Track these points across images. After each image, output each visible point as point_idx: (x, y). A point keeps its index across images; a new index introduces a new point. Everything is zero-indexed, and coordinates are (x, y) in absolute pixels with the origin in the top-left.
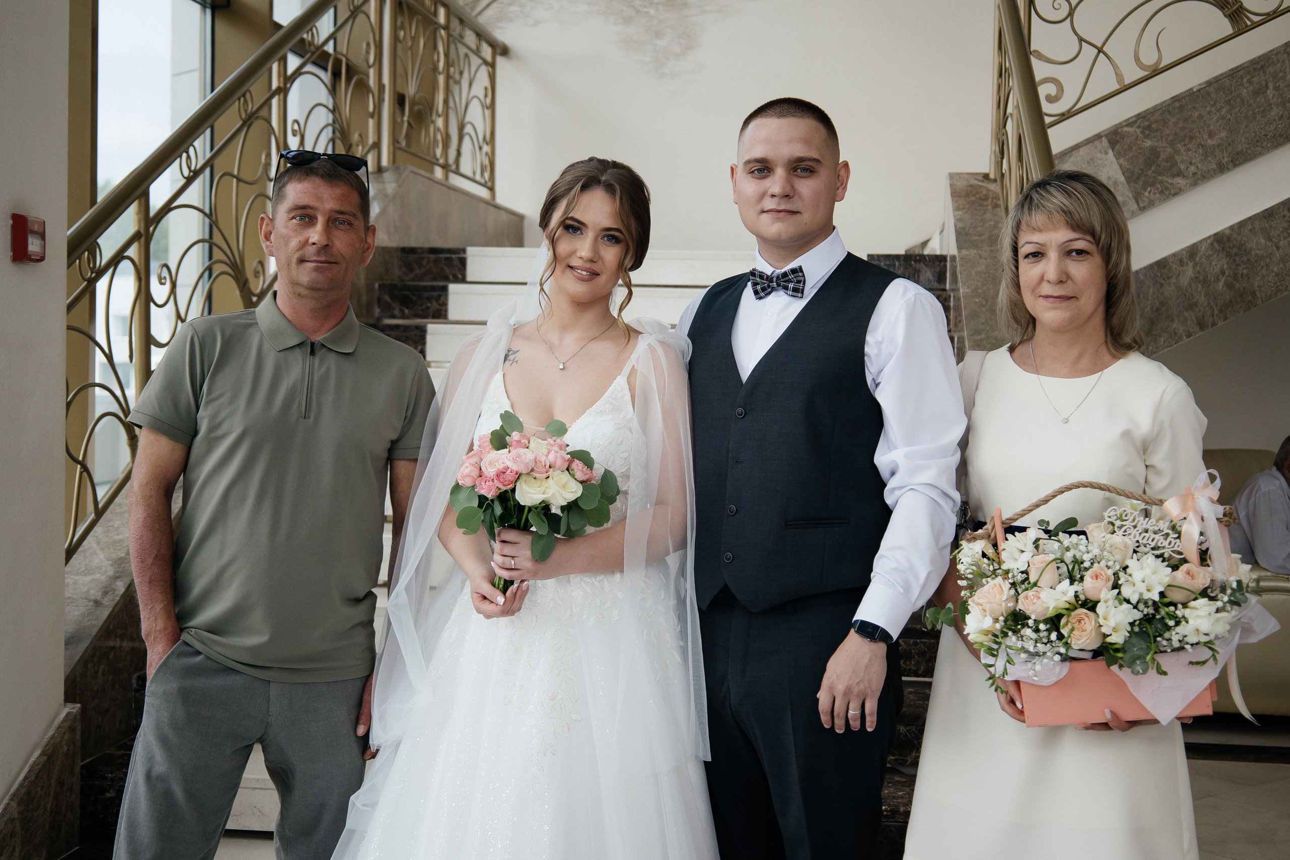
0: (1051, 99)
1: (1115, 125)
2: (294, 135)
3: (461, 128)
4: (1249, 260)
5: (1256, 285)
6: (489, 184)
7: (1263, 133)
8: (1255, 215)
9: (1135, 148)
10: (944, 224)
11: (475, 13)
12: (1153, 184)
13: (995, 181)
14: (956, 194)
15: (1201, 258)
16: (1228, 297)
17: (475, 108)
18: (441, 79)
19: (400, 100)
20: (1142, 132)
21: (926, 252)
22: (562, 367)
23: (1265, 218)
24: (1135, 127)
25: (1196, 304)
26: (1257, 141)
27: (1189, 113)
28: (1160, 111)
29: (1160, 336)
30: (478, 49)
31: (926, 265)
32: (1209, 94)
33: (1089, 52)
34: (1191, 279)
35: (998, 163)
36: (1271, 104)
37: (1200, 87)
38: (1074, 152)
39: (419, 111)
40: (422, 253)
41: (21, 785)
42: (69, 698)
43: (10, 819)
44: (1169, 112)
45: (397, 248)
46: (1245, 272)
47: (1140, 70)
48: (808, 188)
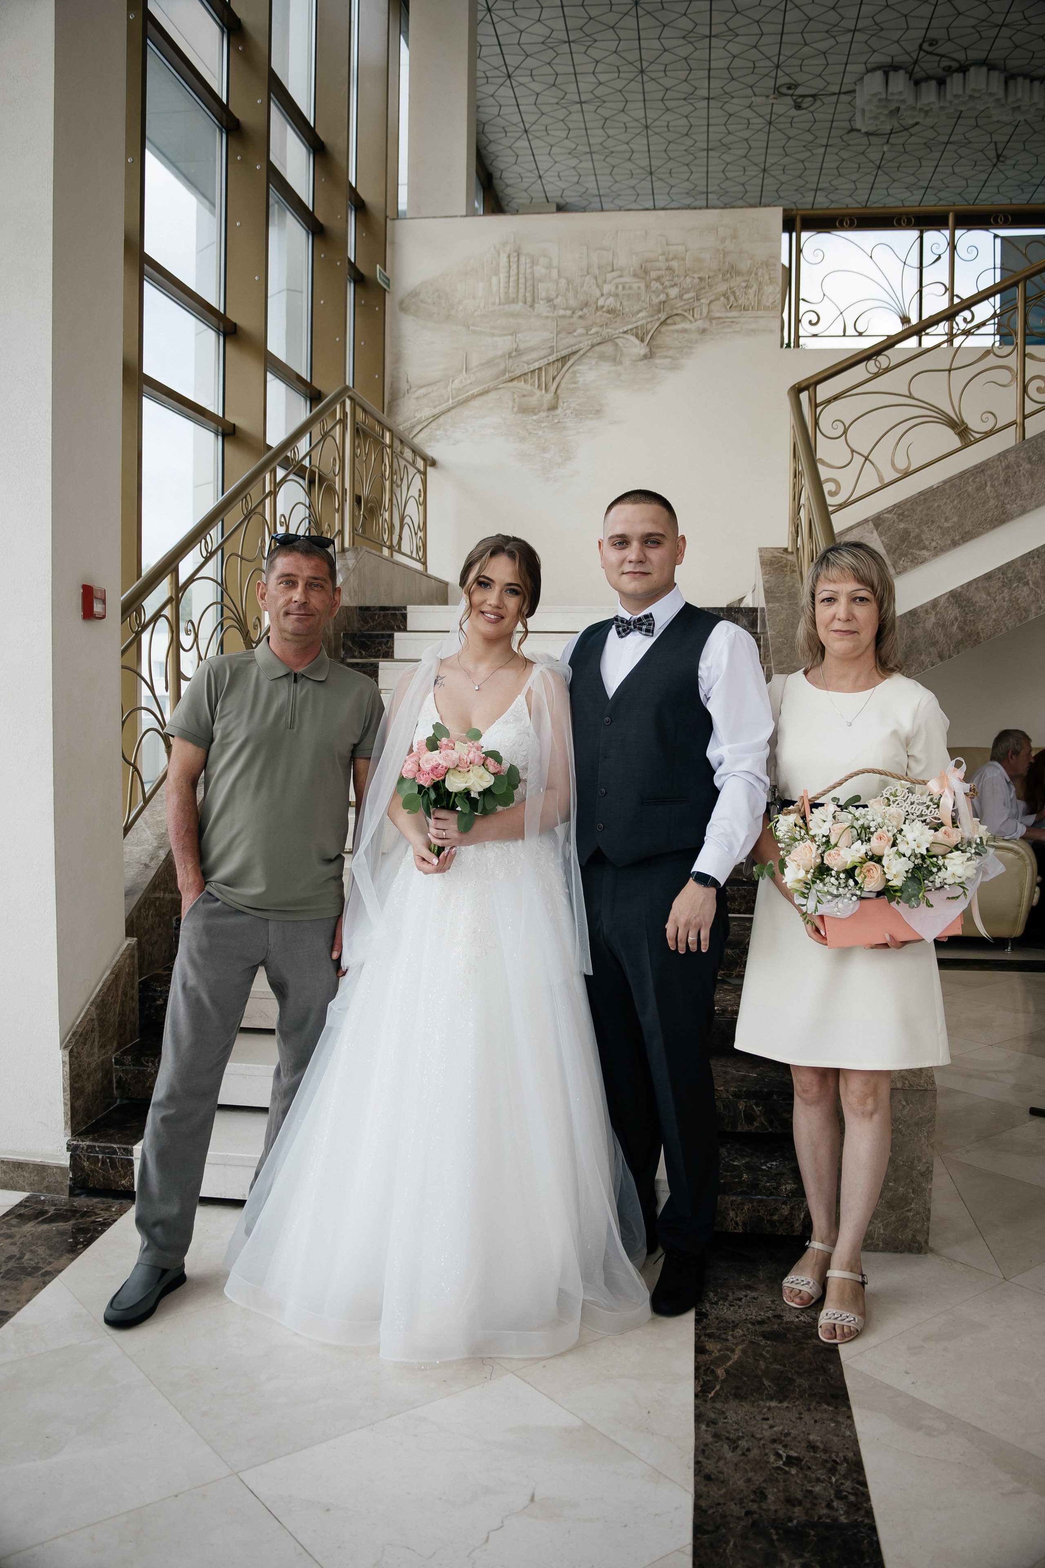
0: (832, 494)
1: (878, 513)
2: (281, 525)
3: (402, 519)
4: (974, 610)
5: (980, 628)
6: (423, 560)
7: (984, 519)
8: (978, 578)
9: (892, 529)
10: (755, 585)
11: (411, 436)
12: (906, 555)
13: (792, 553)
14: (763, 563)
15: (941, 608)
16: (960, 637)
17: (412, 504)
18: (387, 484)
19: (358, 500)
20: (898, 518)
21: (742, 606)
22: (477, 688)
23: (986, 579)
24: (893, 513)
25: (937, 642)
26: (980, 524)
27: (931, 504)
28: (911, 503)
30: (414, 462)
31: (743, 615)
32: (945, 490)
33: (860, 460)
34: (934, 624)
35: (794, 539)
36: (989, 498)
37: (939, 485)
38: (851, 530)
39: (372, 507)
40: (374, 610)
41: (98, 996)
42: (129, 934)
43: (90, 1019)
44: (917, 503)
45: (356, 607)
46: (972, 618)
47: (895, 473)
48: (655, 555)
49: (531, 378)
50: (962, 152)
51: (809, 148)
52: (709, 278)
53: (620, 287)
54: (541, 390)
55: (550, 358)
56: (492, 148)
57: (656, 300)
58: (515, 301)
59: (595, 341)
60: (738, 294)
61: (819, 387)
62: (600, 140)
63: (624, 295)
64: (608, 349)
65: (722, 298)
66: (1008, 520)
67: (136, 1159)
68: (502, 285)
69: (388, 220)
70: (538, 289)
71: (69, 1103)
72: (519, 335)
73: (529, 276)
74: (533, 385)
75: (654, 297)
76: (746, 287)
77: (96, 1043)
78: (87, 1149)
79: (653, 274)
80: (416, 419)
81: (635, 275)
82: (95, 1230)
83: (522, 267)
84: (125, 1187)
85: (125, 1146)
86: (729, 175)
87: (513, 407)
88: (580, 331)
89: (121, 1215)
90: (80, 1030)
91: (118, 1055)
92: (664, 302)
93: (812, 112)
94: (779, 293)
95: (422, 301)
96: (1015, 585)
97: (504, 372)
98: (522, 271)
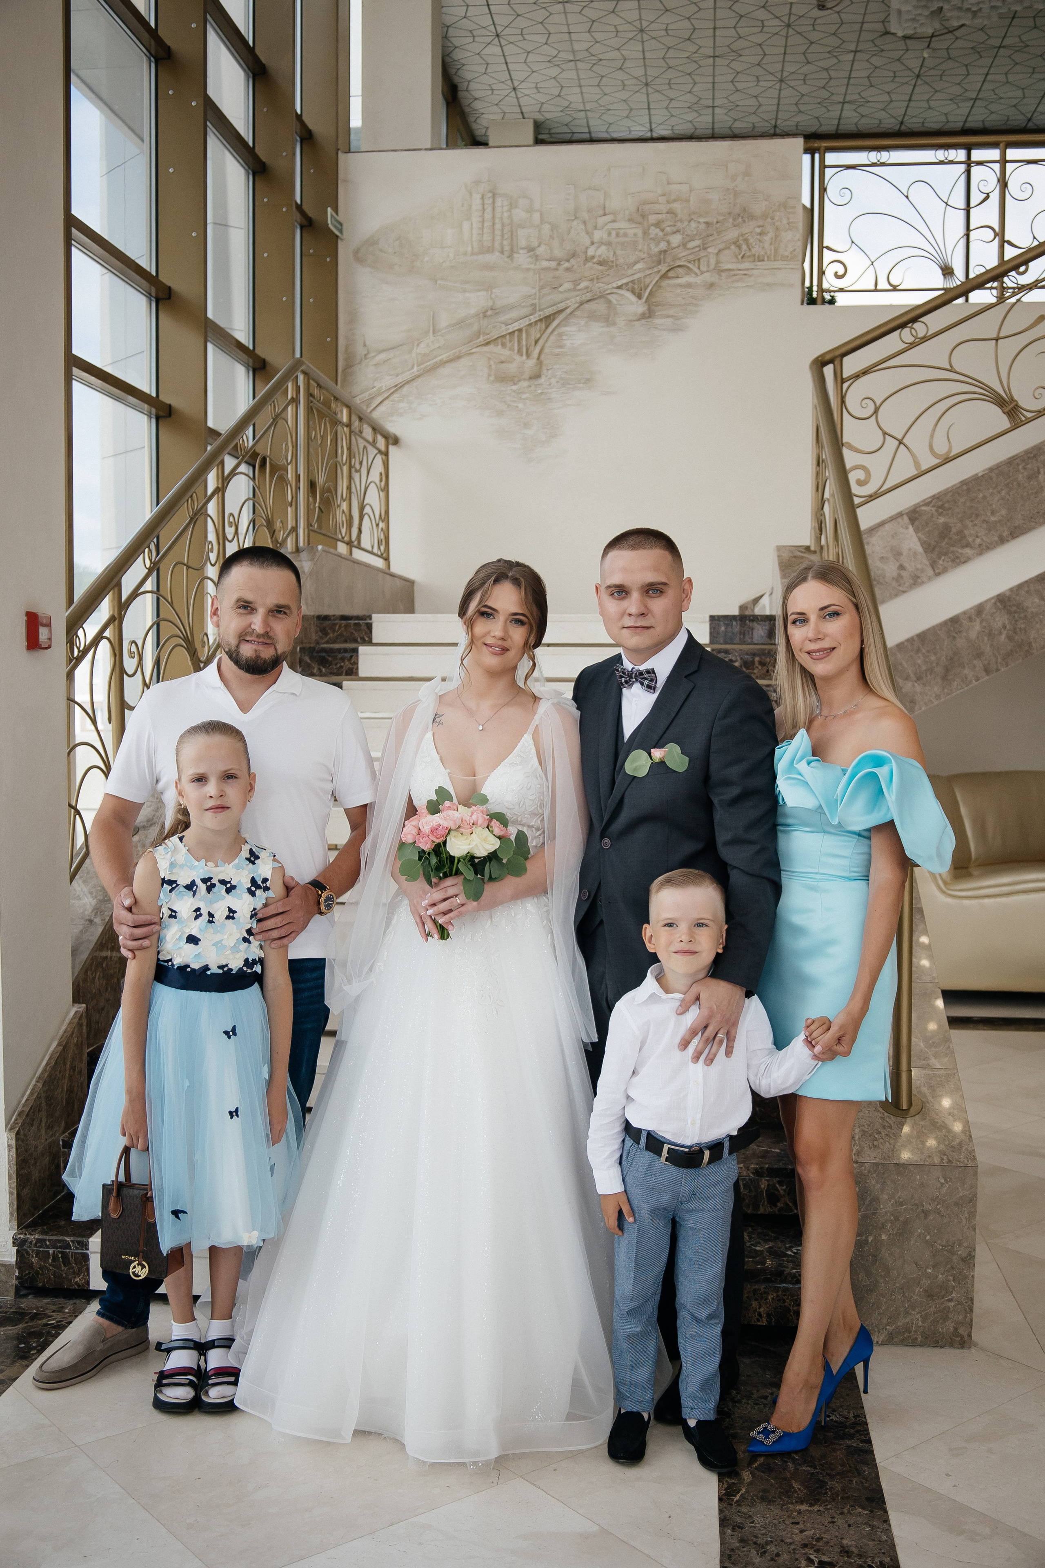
0: (860, 483)
1: (914, 505)
3: (362, 508)
4: (1026, 616)
5: (1032, 637)
6: (384, 555)
8: (1031, 579)
9: (930, 524)
10: (773, 588)
11: (369, 411)
12: (946, 554)
13: (815, 552)
14: (782, 564)
15: (986, 615)
16: (1009, 648)
17: (372, 491)
19: (313, 487)
20: (937, 511)
21: (757, 612)
22: (480, 728)
23: (1039, 581)
24: (931, 506)
25: (983, 653)
26: (1031, 518)
27: (975, 495)
28: (951, 493)
29: (954, 680)
30: (375, 441)
31: (759, 624)
32: (991, 478)
33: (891, 444)
34: (978, 632)
35: (817, 537)
37: (984, 473)
38: (880, 528)
39: (328, 498)
40: (335, 620)
41: (44, 1070)
42: (76, 1000)
43: (37, 1097)
44: (959, 494)
45: (313, 616)
46: (1023, 626)
47: (934, 459)
48: (659, 606)
49: (510, 341)
50: (1018, 57)
51: (835, 54)
52: (717, 222)
53: (614, 234)
54: (522, 355)
55: (531, 317)
56: (458, 55)
57: (655, 250)
58: (490, 250)
59: (584, 298)
60: (751, 241)
61: (845, 359)
62: (586, 46)
63: (618, 243)
64: (599, 307)
65: (733, 247)
67: (92, 1253)
68: (475, 232)
69: (340, 153)
70: (517, 236)
71: (15, 1192)
72: (496, 291)
73: (506, 221)
74: (512, 349)
75: (652, 246)
76: (760, 234)
77: (43, 1124)
78: (36, 1244)
79: (652, 219)
80: (375, 389)
81: (630, 220)
82: (49, 1333)
83: (498, 210)
84: (78, 1285)
85: (79, 1239)
86: (740, 86)
87: (489, 375)
88: (567, 286)
89: (76, 1316)
90: (27, 1109)
91: (66, 1137)
92: (665, 251)
93: (838, 12)
94: (799, 240)
95: (381, 251)
97: (478, 334)
98: (498, 215)
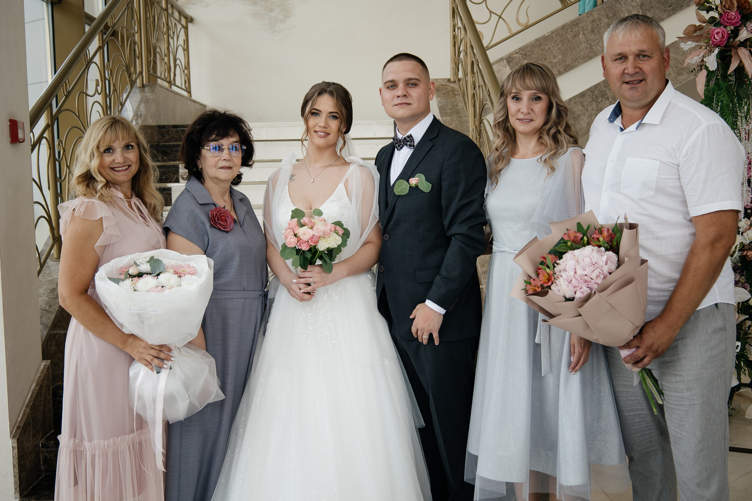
1: (509, 54)
3: (175, 62)
4: (574, 117)
6: (188, 90)
7: (578, 56)
8: (576, 95)
13: (455, 82)
18: (165, 36)
20: (522, 57)
23: (581, 96)
24: (519, 54)
26: (576, 60)
27: (544, 47)
28: (530, 46)
32: (552, 37)
33: (495, 18)
35: (456, 73)
36: (581, 42)
37: (548, 34)
40: (169, 128)
42: (44, 357)
44: (534, 46)
45: (156, 126)
46: (573, 122)
47: (520, 27)
48: (415, 93)
66: (594, 57)
90: (22, 425)
96: (600, 99)
